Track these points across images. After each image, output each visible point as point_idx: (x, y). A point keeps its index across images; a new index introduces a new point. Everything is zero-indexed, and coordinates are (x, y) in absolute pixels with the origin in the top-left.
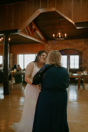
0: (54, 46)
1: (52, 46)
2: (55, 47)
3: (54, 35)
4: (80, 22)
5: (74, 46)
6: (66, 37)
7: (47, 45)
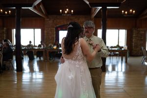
6: (72, 13)
7: (48, 20)
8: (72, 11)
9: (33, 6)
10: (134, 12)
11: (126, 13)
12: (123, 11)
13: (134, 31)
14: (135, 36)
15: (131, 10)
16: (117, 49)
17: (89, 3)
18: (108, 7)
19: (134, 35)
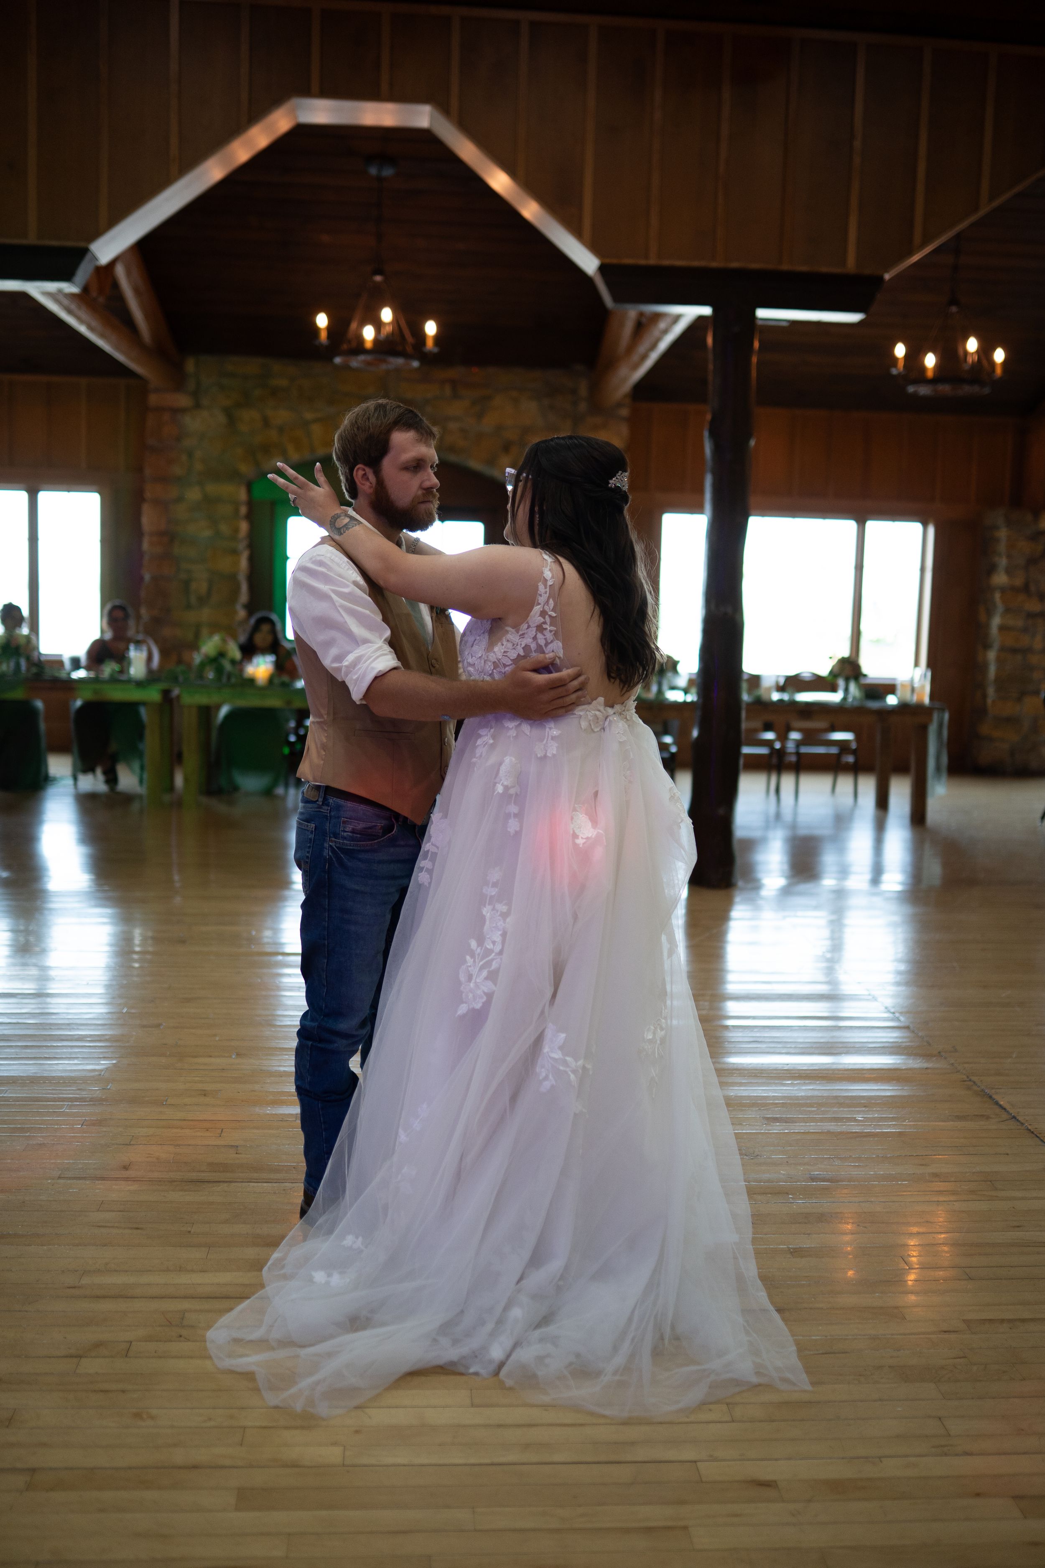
0: (249, 417)
1: (228, 412)
2: (266, 422)
3: (322, 320)
4: (642, 262)
5: (453, 426)
6: (430, 344)
7: (183, 400)
8: (431, 328)
9: (83, 272)
10: (999, 356)
11: (930, 360)
12: (900, 350)
13: (1003, 534)
14: (1009, 591)
15: (972, 345)
16: (835, 698)
17: (602, 269)
18: (763, 313)
19: (1000, 579)
